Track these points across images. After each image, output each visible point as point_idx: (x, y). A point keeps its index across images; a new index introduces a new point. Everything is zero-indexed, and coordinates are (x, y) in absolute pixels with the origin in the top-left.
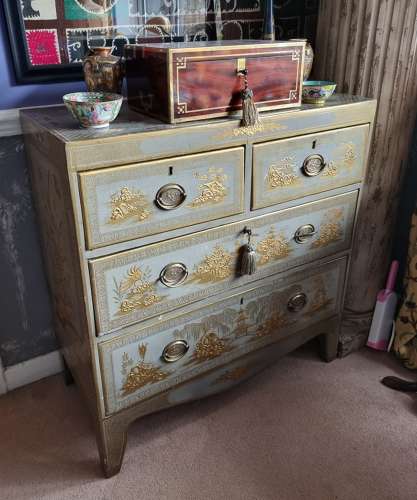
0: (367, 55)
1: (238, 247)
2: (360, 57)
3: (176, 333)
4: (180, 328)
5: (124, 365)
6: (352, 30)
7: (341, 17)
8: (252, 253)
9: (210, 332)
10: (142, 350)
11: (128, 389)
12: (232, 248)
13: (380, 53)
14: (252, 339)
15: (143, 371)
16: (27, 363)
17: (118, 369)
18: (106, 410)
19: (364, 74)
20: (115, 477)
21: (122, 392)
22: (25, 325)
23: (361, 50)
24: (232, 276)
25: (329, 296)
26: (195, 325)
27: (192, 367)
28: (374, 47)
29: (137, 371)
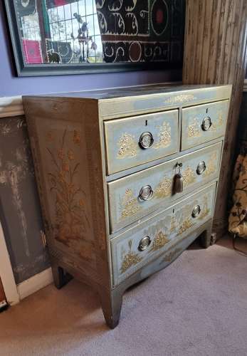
0: (220, 60)
1: (173, 175)
2: (217, 61)
3: (145, 232)
4: (147, 229)
5: (122, 254)
6: (211, 45)
7: (204, 37)
8: (182, 179)
9: (159, 231)
10: (130, 244)
11: (123, 269)
12: (171, 176)
13: (228, 58)
14: (178, 235)
15: (130, 257)
16: (31, 279)
17: (119, 256)
18: (113, 284)
19: (219, 72)
20: (117, 328)
21: (120, 271)
22: (28, 253)
23: (218, 57)
24: (170, 194)
25: (208, 208)
26: (153, 226)
27: (152, 253)
28: (225, 55)
29: (127, 257)
